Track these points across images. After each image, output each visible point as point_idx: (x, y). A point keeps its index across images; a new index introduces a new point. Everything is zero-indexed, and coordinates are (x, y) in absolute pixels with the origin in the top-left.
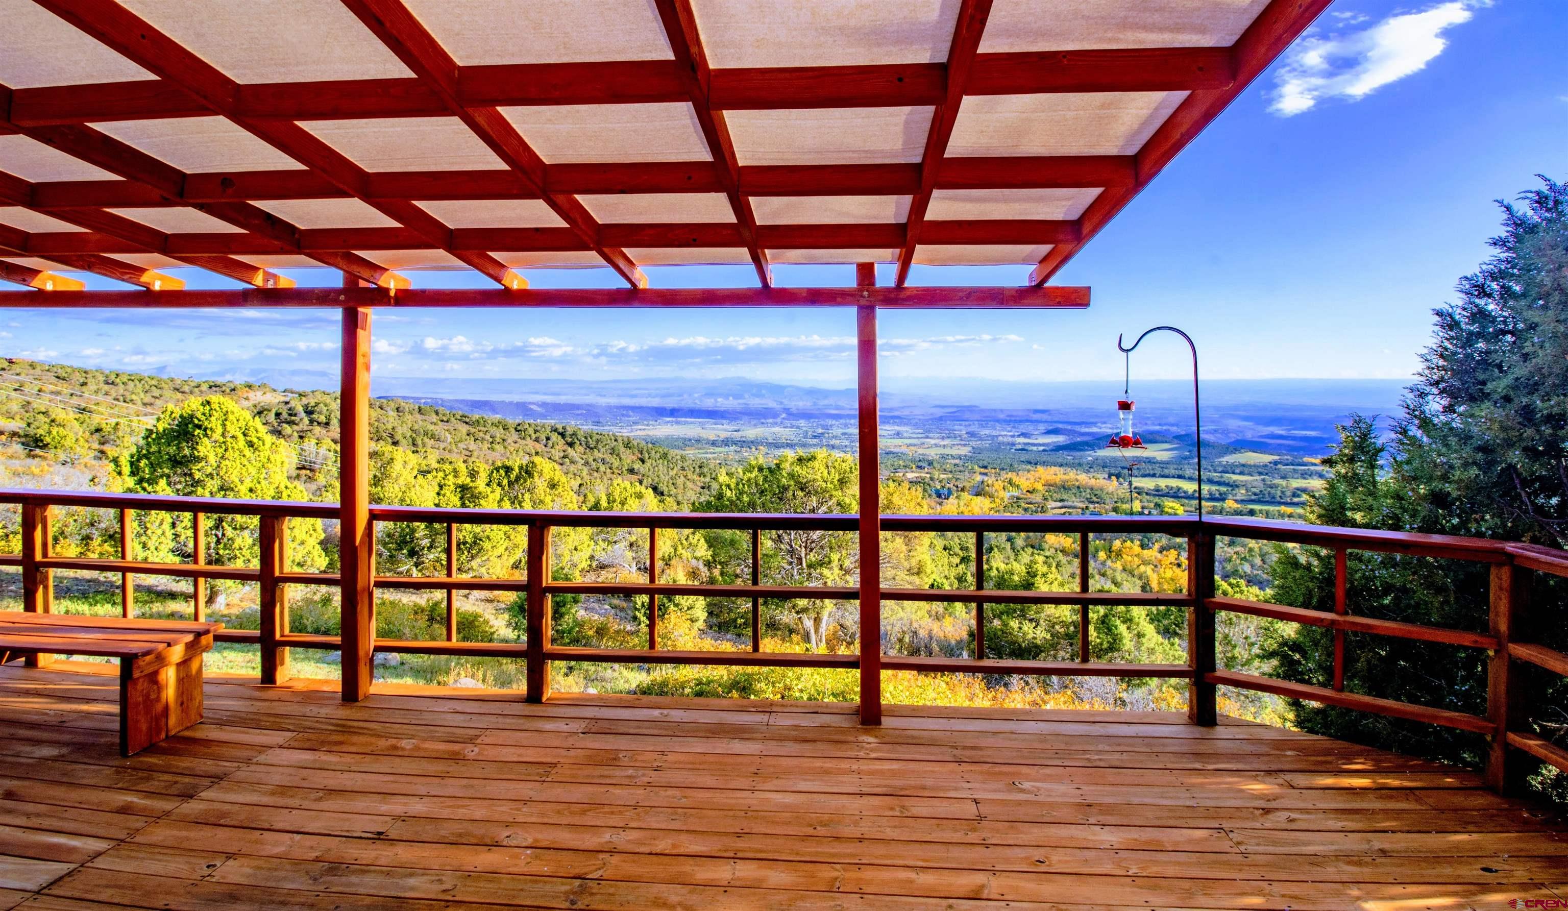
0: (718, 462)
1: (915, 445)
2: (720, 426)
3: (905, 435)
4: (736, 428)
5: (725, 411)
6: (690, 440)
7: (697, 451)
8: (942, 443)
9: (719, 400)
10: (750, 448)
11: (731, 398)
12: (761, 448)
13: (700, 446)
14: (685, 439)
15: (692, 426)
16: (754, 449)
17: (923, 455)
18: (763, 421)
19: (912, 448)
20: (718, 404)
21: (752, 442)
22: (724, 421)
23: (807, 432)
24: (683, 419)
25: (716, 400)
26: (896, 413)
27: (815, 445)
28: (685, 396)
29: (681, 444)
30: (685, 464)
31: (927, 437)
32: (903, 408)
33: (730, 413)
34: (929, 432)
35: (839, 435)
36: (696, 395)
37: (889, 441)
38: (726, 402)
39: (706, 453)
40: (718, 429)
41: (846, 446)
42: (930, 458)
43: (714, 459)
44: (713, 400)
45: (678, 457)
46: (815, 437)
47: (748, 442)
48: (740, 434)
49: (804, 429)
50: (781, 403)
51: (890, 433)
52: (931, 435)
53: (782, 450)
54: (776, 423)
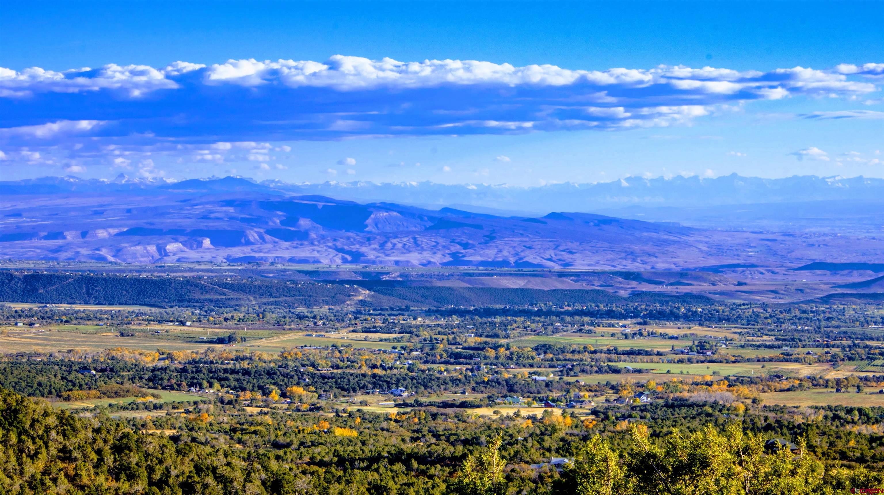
0: (168, 433)
1: (751, 382)
2: (173, 328)
3: (723, 350)
4: (222, 332)
5: (188, 282)
6: (84, 368)
7: (105, 402)
8: (832, 375)
9: (171, 247)
10: (266, 392)
11: (207, 242)
12: (299, 390)
13: (113, 385)
14: (70, 365)
15: (90, 327)
16: (275, 395)
17: (776, 409)
18: (302, 310)
19: (745, 390)
20: (169, 261)
21: (270, 374)
22: (187, 312)
23: (432, 343)
24: (64, 307)
25: (161, 250)
26: (696, 288)
27: (455, 381)
28: (70, 236)
29: (59, 383)
30: (74, 441)
31: (787, 358)
32: (716, 270)
33: (203, 289)
34: (793, 341)
35: (528, 350)
36: (102, 234)
37: (675, 368)
38: (193, 255)
39: (133, 407)
40: (168, 337)
41: (548, 384)
42: (799, 420)
43: (158, 424)
44: (152, 249)
45: (52, 421)
46: (456, 358)
47: (258, 374)
48: (232, 349)
49: (425, 334)
50: (357, 257)
51: (679, 345)
52: (799, 351)
53: (359, 397)
54: (340, 318)
